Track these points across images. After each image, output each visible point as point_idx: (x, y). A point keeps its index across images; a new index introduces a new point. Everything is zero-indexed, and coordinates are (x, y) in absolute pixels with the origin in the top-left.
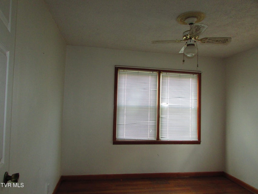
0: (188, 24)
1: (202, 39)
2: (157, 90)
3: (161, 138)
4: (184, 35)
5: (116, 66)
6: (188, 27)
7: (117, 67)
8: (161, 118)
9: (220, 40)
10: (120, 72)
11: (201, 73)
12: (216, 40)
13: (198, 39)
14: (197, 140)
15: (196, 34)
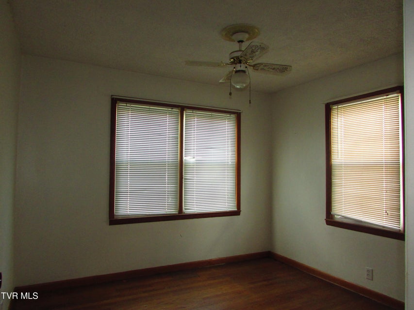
0: (236, 41)
1: (256, 64)
2: (179, 136)
3: (186, 209)
4: (231, 57)
5: (113, 97)
6: (236, 46)
7: (116, 98)
8: (186, 179)
9: (278, 68)
10: (120, 106)
11: (240, 113)
12: (273, 67)
13: (250, 64)
14: (236, 209)
15: (250, 57)
